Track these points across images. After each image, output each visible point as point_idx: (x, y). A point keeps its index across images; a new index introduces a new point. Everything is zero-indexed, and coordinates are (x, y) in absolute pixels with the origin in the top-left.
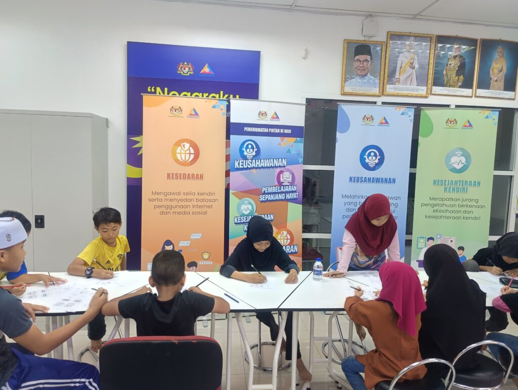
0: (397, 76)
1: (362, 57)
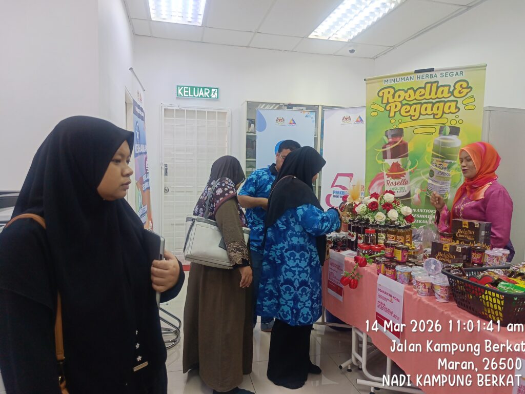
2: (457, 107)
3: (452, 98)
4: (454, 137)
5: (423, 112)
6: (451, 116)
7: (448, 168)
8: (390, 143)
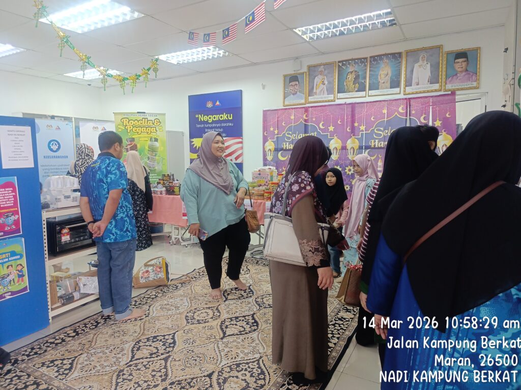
0: (315, 91)
1: (293, 83)
2: (156, 130)
3: (154, 126)
4: (156, 142)
5: (143, 131)
6: (154, 134)
7: (155, 156)
8: (129, 145)
